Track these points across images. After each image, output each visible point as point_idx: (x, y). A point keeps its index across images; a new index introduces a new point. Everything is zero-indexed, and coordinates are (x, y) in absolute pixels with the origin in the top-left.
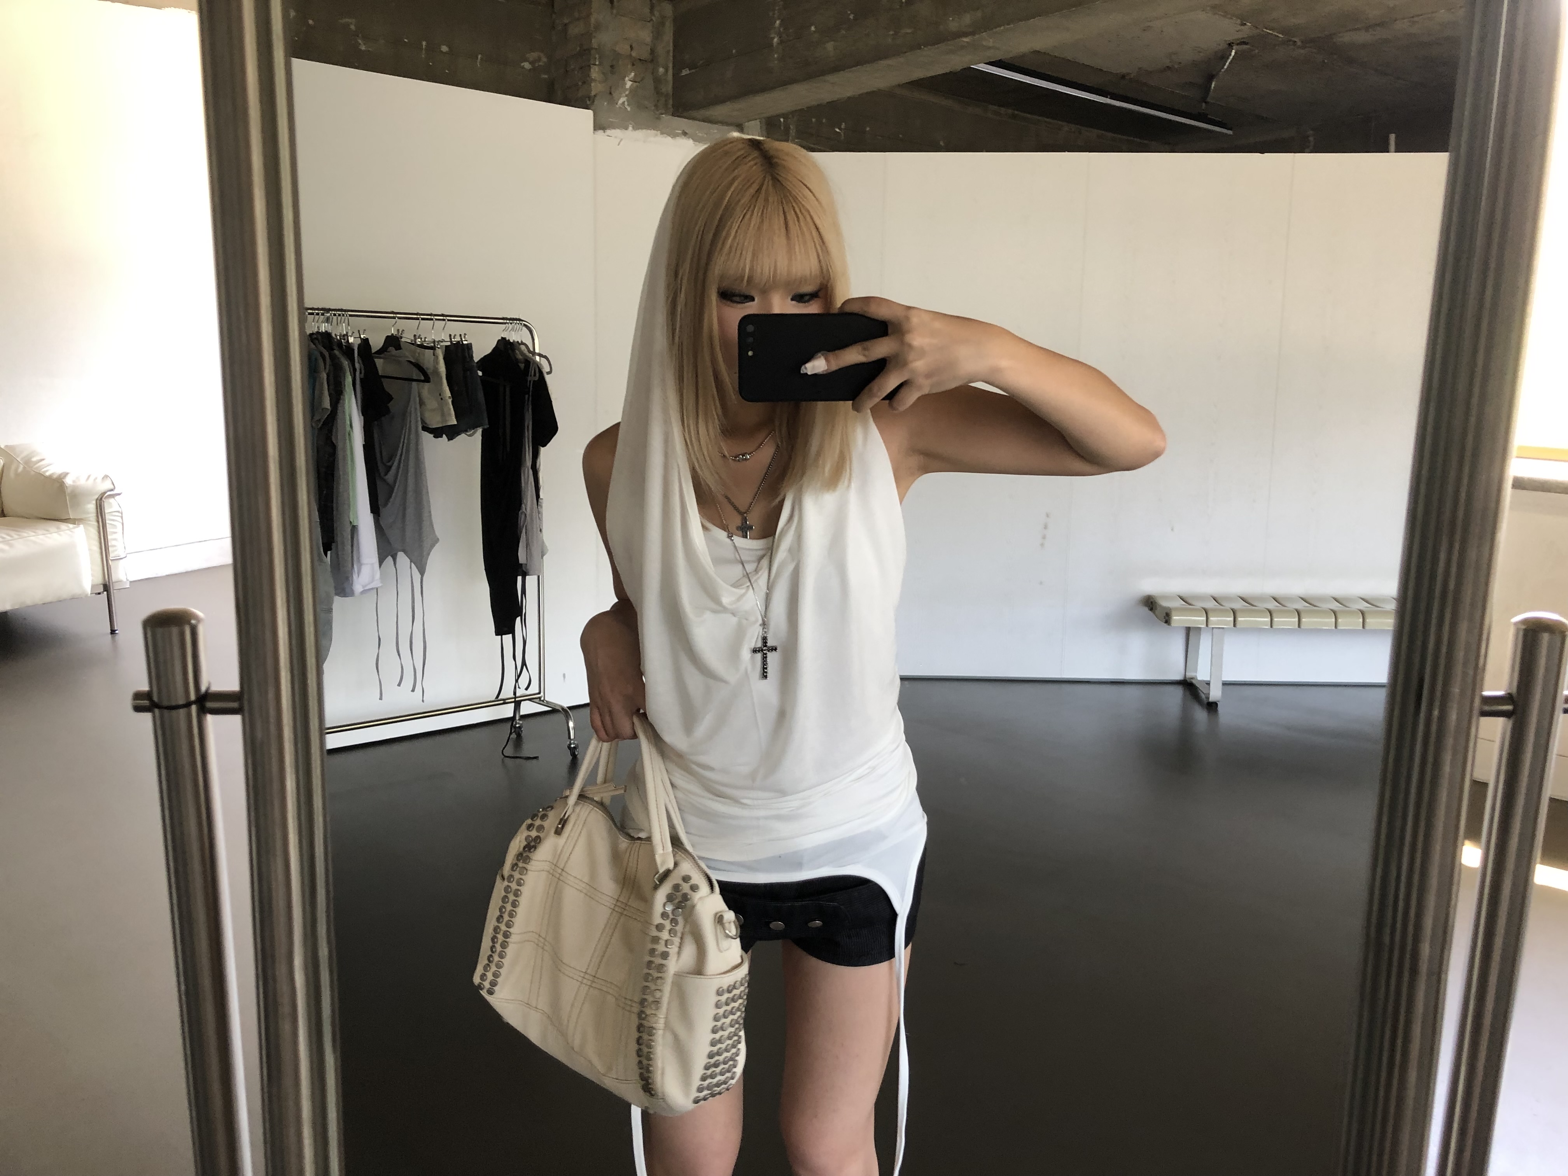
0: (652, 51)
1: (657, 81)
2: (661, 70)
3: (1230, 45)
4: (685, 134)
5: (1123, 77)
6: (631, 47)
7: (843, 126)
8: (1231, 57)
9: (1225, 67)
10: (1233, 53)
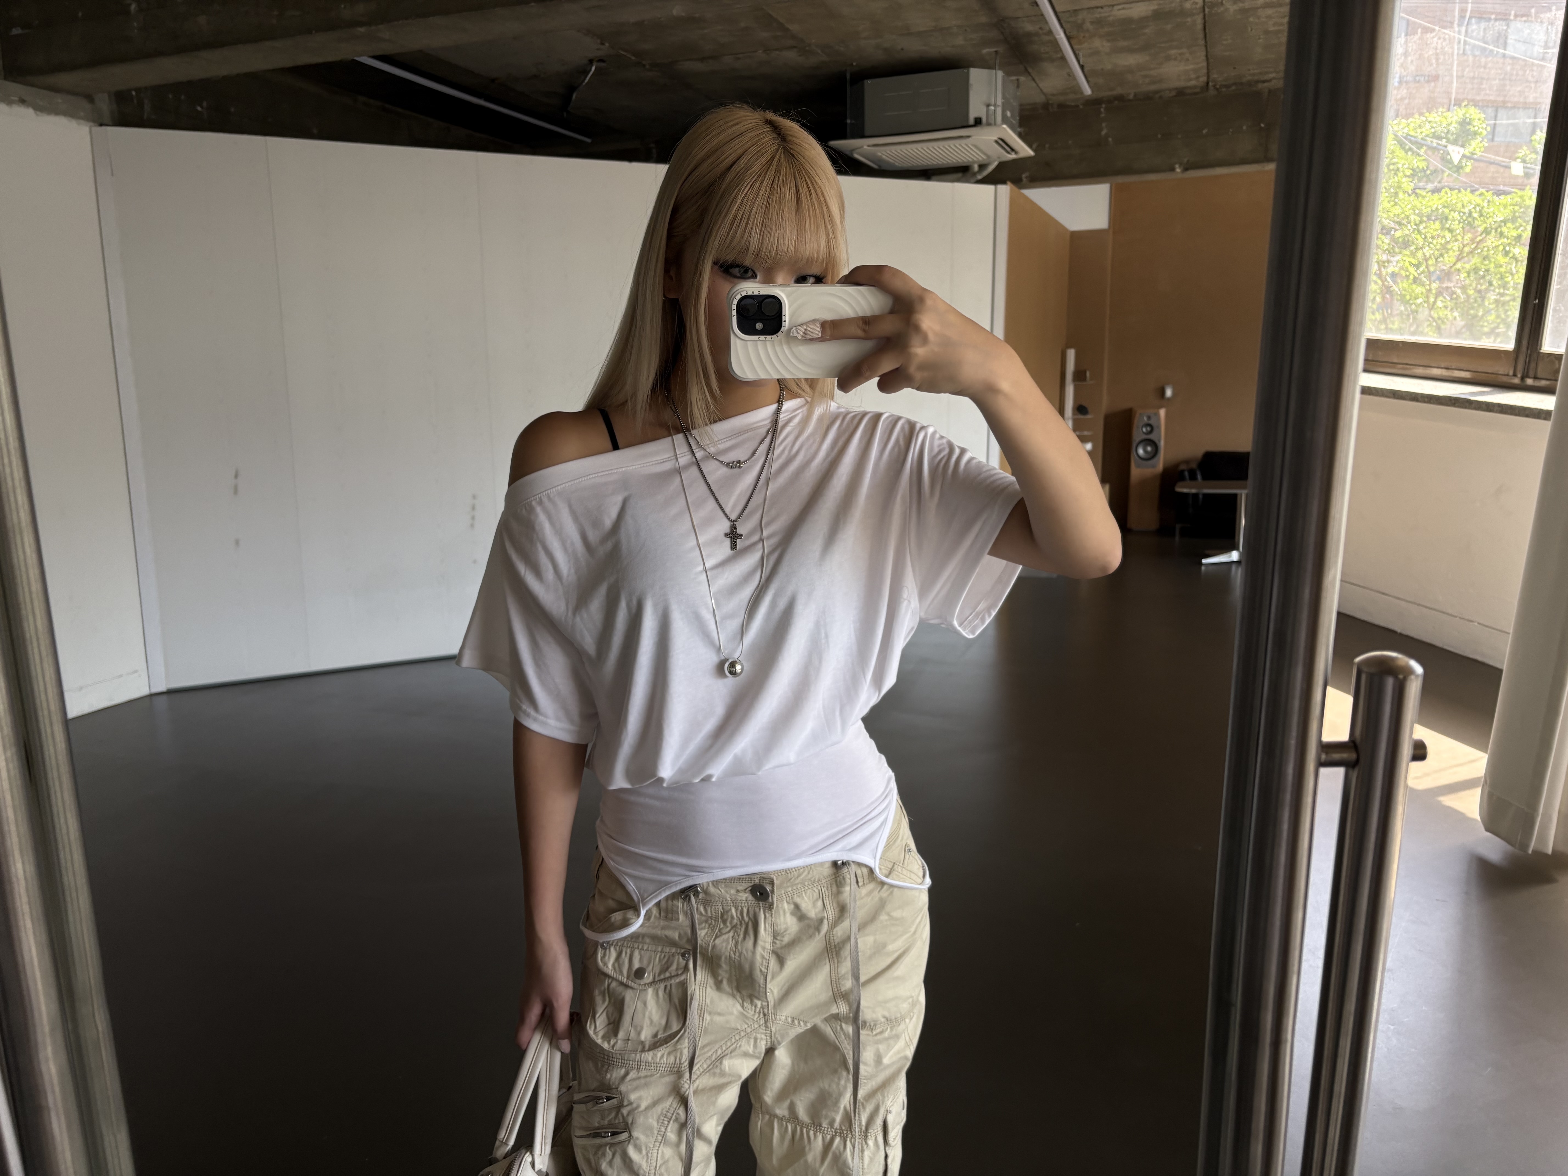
3: (591, 61)
5: (493, 80)
7: (205, 104)
8: (591, 73)
9: (586, 81)
10: (593, 69)
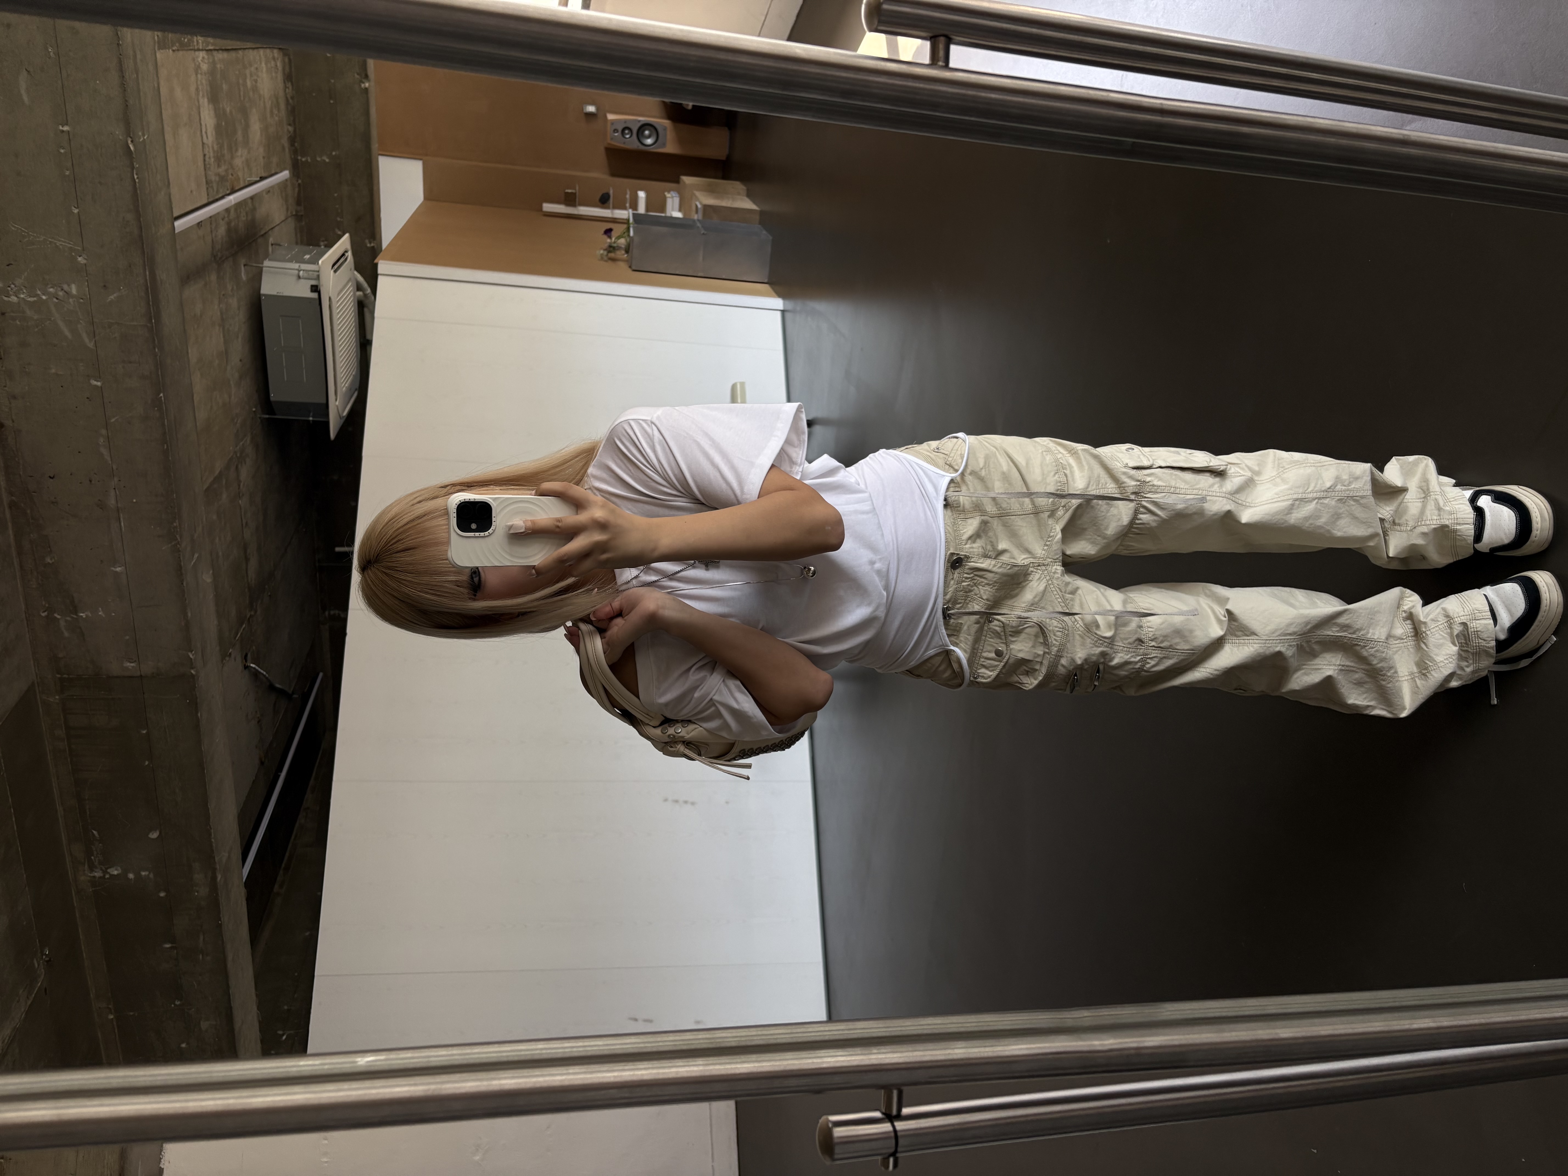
3: (246, 667)
8: (257, 668)
9: (265, 673)
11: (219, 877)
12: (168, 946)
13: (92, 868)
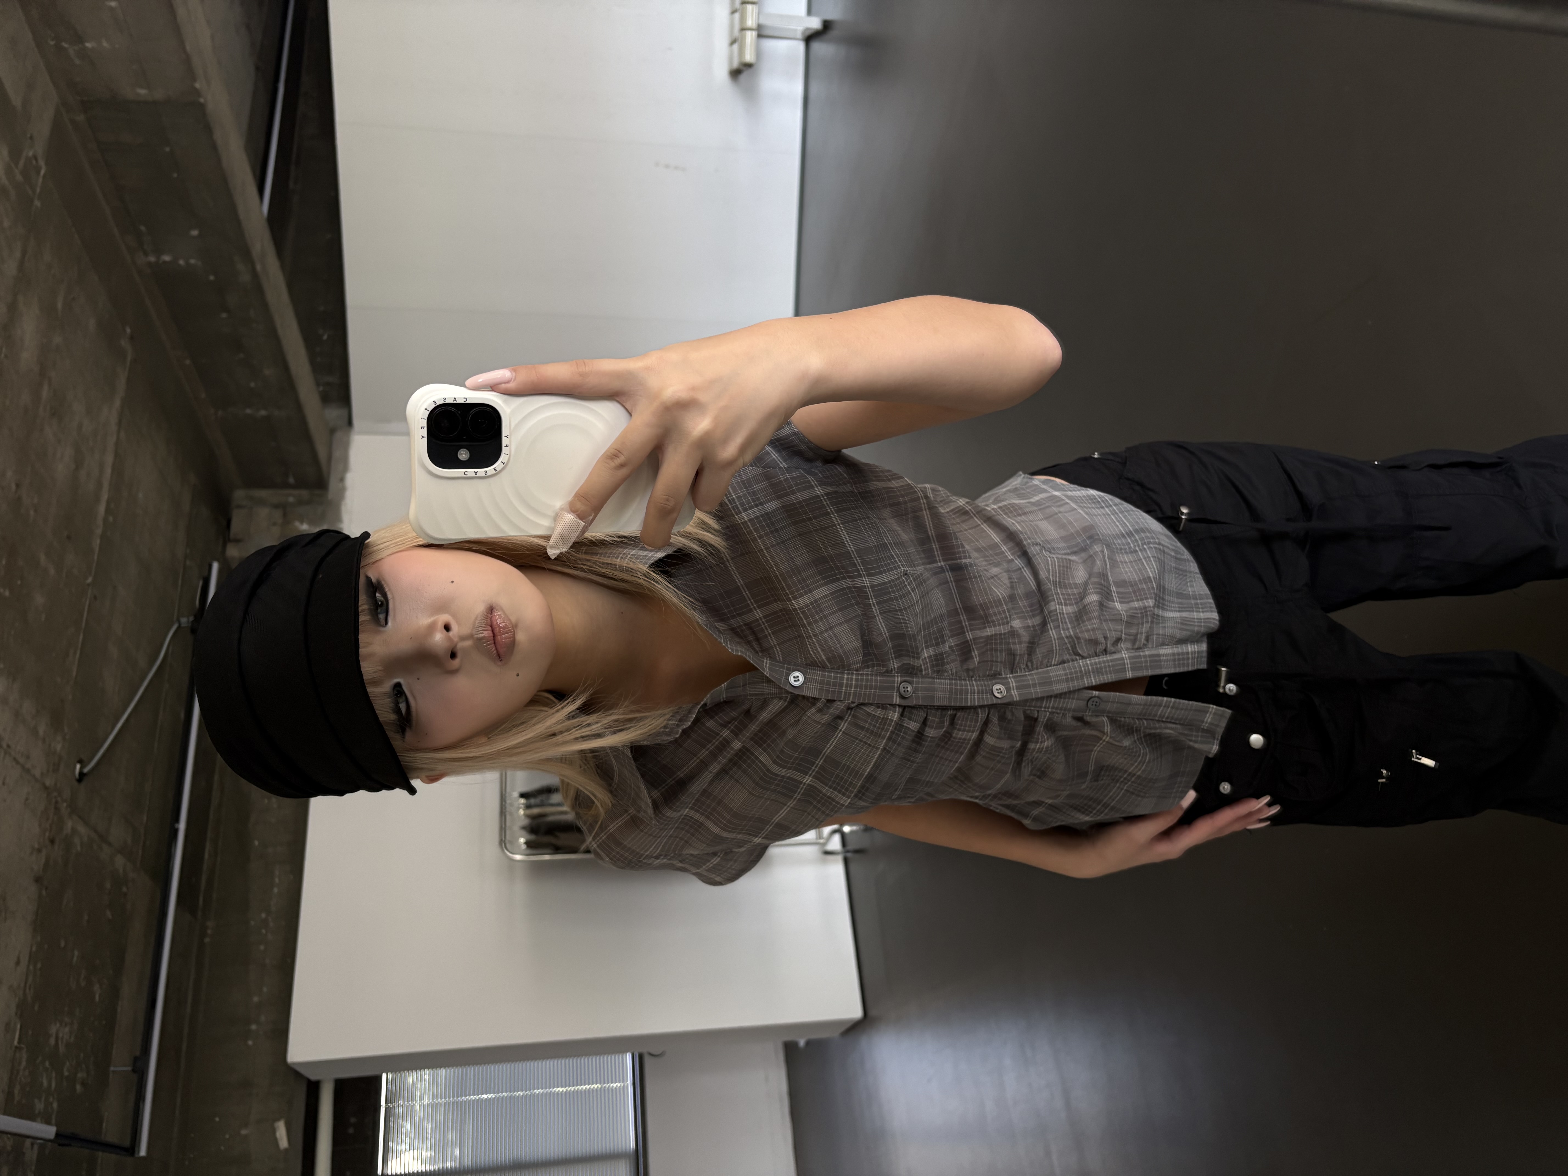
0: (276, 506)
1: (300, 502)
2: (291, 499)
4: (342, 480)
6: (275, 524)
7: (321, 332)
11: (259, 267)
12: (224, 315)
13: (146, 254)
